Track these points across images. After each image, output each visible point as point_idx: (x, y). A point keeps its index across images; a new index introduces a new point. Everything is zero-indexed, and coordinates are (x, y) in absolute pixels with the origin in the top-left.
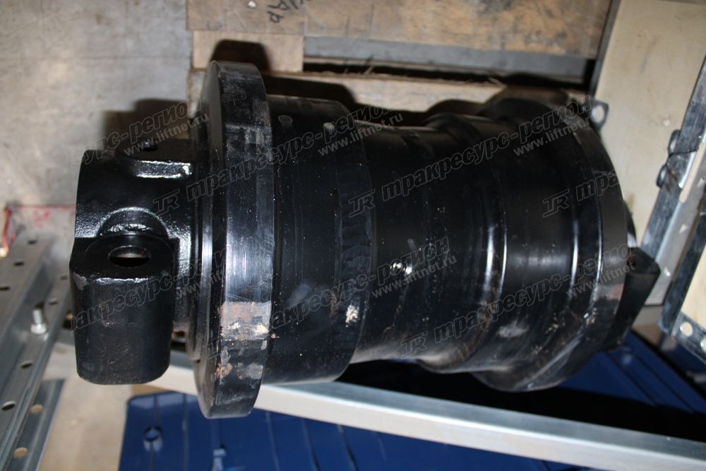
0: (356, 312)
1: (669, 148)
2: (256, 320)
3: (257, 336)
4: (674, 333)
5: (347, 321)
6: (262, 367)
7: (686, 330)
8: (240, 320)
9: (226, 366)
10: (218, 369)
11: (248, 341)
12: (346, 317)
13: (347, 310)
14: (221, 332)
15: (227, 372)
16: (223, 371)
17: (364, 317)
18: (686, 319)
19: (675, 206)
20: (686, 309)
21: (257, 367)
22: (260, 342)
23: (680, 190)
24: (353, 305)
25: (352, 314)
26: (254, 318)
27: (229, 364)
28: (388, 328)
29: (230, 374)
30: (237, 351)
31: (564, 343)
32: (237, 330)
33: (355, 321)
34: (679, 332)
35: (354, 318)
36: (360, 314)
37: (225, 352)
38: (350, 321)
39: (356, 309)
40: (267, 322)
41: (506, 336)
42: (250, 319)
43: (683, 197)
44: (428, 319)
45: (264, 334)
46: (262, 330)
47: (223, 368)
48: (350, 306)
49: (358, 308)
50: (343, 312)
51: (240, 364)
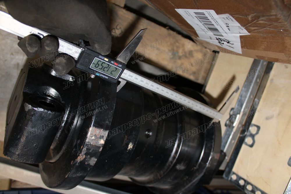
0: (132, 146)
1: (230, 114)
2: (101, 137)
3: (100, 145)
4: (229, 179)
5: (128, 149)
6: (96, 160)
7: (234, 177)
8: (95, 135)
9: (82, 156)
10: (79, 157)
11: (95, 146)
12: (128, 147)
13: (129, 144)
14: (86, 139)
15: (82, 159)
16: (81, 158)
17: (134, 149)
18: (234, 173)
19: (231, 133)
20: (234, 169)
21: (94, 159)
22: (100, 147)
23: (233, 127)
24: (132, 142)
25: (130, 146)
26: (101, 136)
27: (84, 155)
28: (138, 158)
29: (83, 160)
30: (90, 149)
31: (197, 175)
32: (93, 140)
33: (131, 150)
34: (231, 178)
35: (131, 148)
36: (133, 147)
37: (85, 149)
38: (129, 149)
39: (132, 144)
40: (105, 139)
41: (178, 169)
42: (99, 136)
43: (234, 130)
44: (152, 157)
45: (102, 144)
46: (102, 142)
47: (81, 157)
48: (131, 143)
49: (133, 144)
50: (128, 145)
51: (89, 156)
